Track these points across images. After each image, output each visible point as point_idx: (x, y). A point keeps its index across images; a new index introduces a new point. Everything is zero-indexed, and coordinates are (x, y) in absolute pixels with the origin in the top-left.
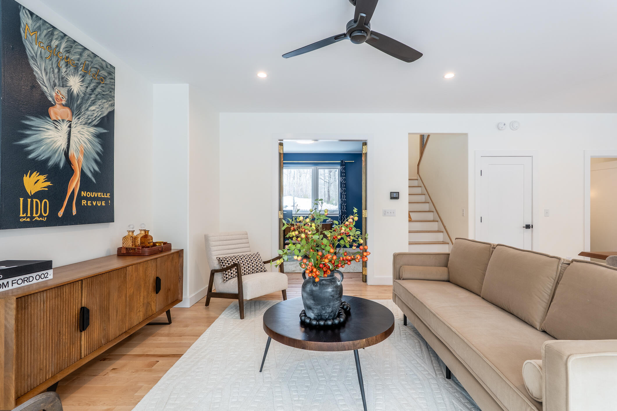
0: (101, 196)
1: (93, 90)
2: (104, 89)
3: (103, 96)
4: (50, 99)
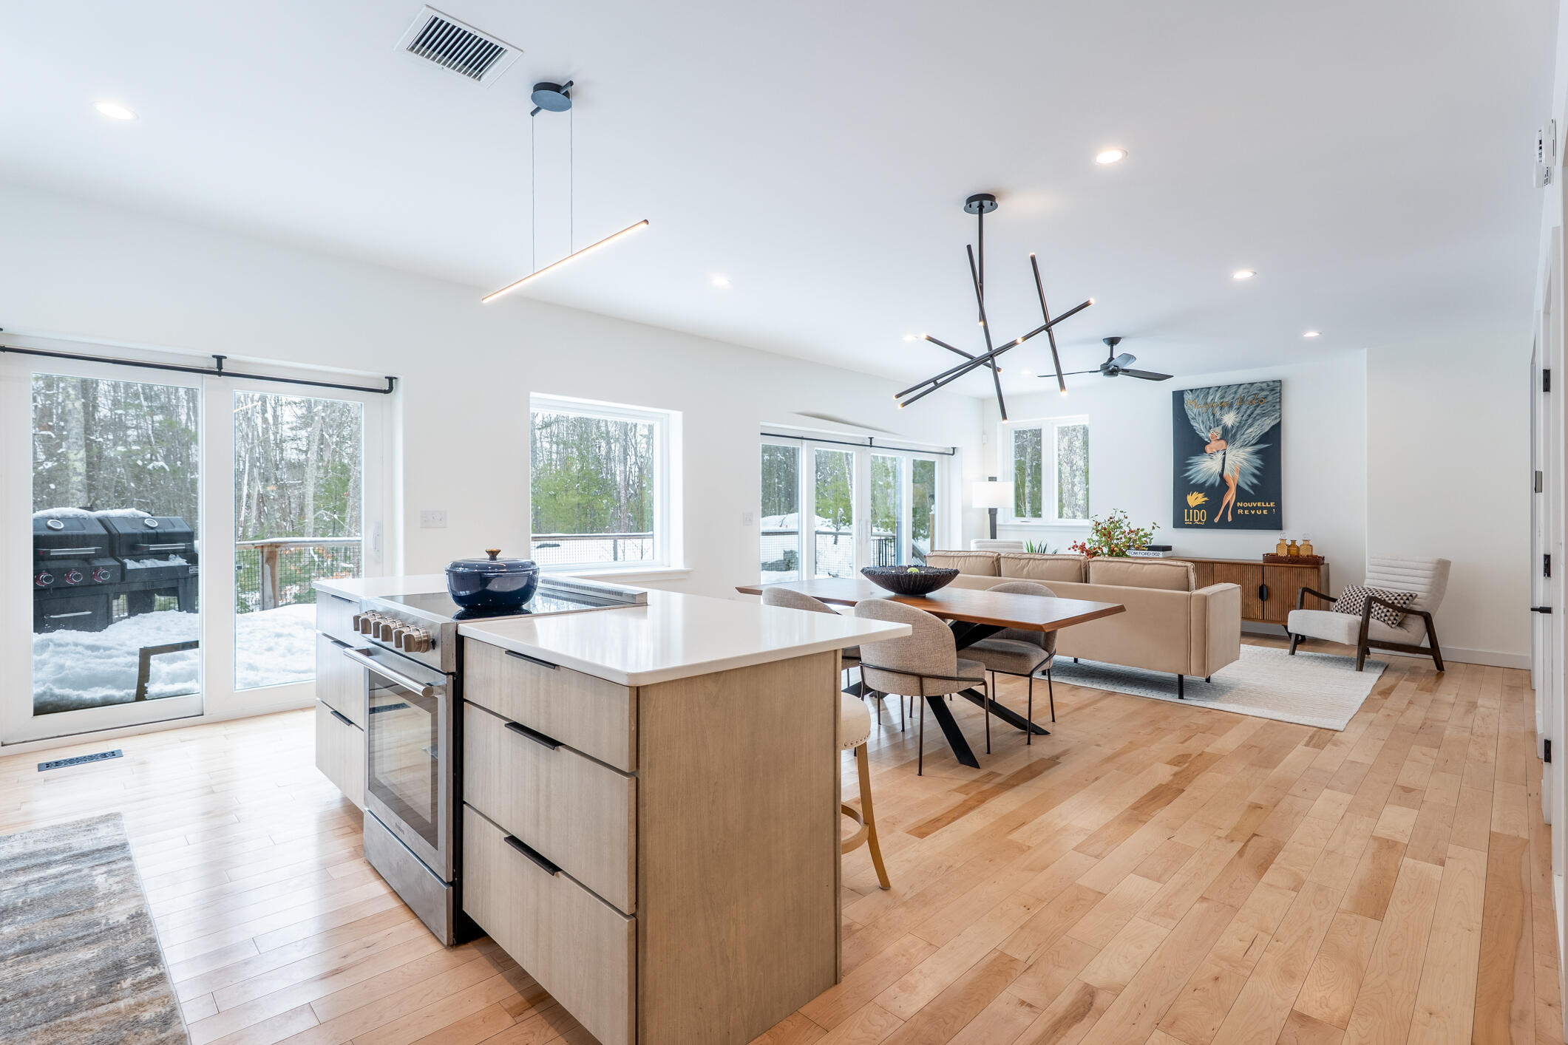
0: (1261, 506)
1: (1249, 416)
2: (1264, 408)
3: (1263, 415)
4: (1206, 440)
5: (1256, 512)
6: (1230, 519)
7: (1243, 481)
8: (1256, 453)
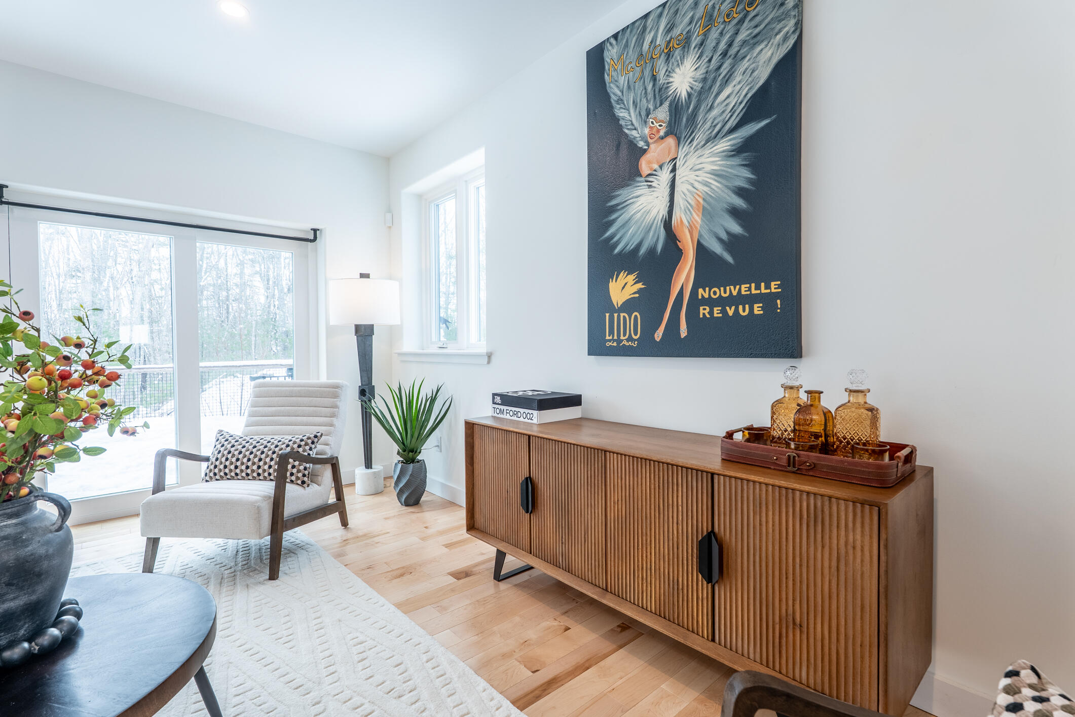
0: (749, 293)
1: (725, 54)
2: (758, 19)
3: (755, 40)
4: (641, 144)
5: (737, 310)
6: (684, 332)
7: (711, 231)
8: (738, 151)
